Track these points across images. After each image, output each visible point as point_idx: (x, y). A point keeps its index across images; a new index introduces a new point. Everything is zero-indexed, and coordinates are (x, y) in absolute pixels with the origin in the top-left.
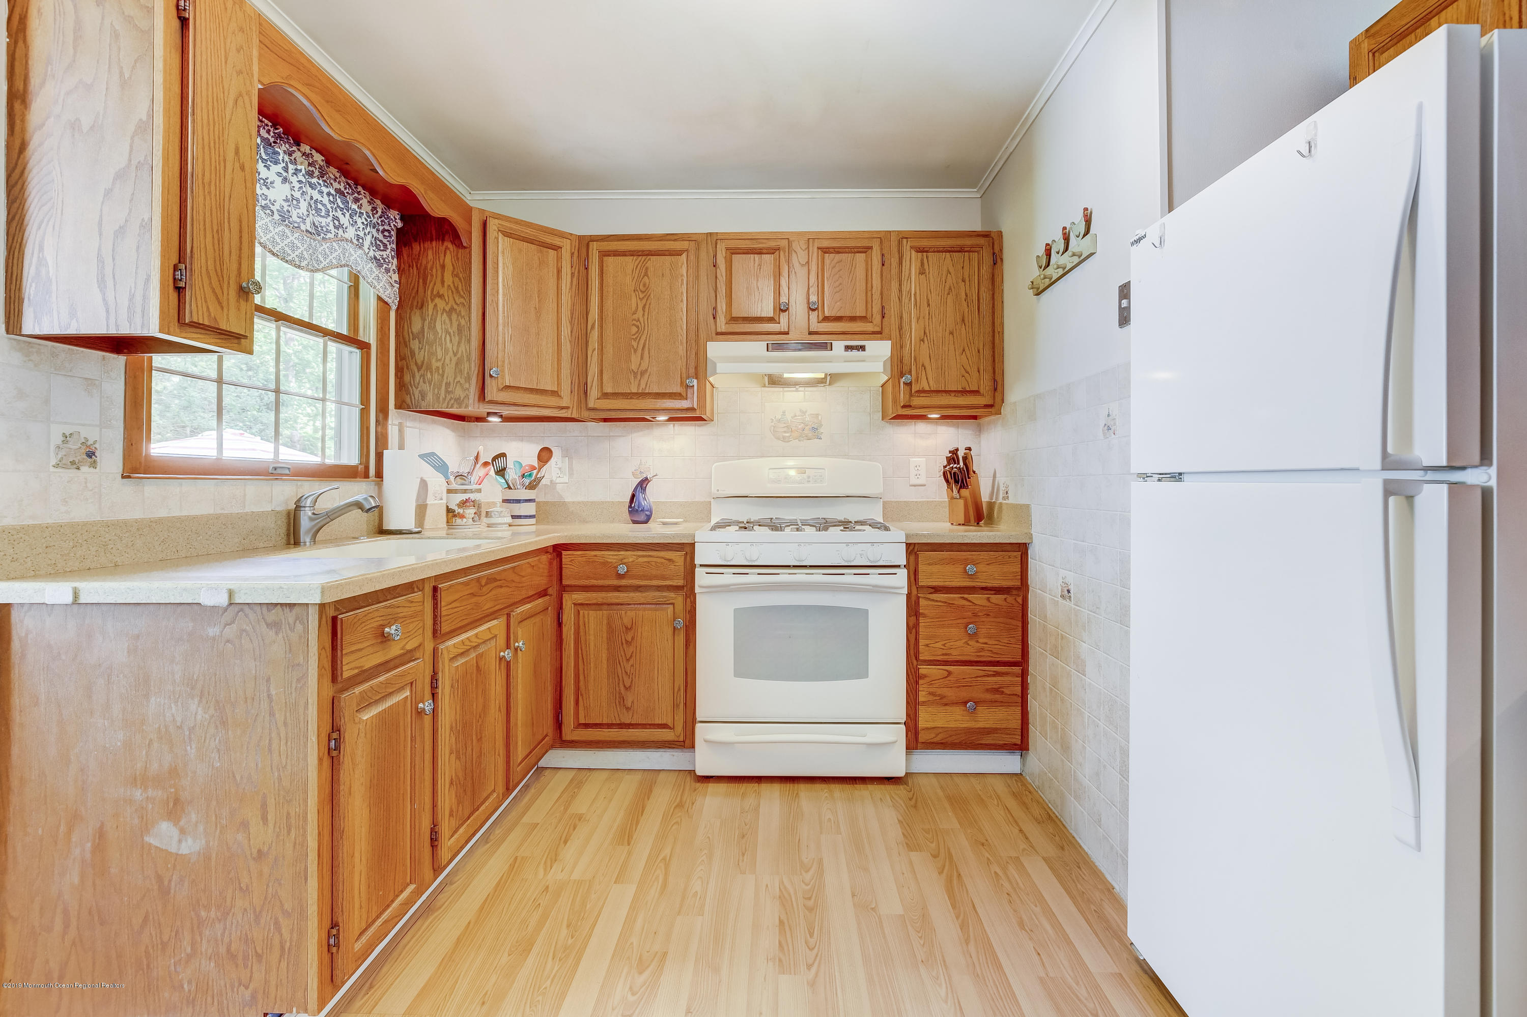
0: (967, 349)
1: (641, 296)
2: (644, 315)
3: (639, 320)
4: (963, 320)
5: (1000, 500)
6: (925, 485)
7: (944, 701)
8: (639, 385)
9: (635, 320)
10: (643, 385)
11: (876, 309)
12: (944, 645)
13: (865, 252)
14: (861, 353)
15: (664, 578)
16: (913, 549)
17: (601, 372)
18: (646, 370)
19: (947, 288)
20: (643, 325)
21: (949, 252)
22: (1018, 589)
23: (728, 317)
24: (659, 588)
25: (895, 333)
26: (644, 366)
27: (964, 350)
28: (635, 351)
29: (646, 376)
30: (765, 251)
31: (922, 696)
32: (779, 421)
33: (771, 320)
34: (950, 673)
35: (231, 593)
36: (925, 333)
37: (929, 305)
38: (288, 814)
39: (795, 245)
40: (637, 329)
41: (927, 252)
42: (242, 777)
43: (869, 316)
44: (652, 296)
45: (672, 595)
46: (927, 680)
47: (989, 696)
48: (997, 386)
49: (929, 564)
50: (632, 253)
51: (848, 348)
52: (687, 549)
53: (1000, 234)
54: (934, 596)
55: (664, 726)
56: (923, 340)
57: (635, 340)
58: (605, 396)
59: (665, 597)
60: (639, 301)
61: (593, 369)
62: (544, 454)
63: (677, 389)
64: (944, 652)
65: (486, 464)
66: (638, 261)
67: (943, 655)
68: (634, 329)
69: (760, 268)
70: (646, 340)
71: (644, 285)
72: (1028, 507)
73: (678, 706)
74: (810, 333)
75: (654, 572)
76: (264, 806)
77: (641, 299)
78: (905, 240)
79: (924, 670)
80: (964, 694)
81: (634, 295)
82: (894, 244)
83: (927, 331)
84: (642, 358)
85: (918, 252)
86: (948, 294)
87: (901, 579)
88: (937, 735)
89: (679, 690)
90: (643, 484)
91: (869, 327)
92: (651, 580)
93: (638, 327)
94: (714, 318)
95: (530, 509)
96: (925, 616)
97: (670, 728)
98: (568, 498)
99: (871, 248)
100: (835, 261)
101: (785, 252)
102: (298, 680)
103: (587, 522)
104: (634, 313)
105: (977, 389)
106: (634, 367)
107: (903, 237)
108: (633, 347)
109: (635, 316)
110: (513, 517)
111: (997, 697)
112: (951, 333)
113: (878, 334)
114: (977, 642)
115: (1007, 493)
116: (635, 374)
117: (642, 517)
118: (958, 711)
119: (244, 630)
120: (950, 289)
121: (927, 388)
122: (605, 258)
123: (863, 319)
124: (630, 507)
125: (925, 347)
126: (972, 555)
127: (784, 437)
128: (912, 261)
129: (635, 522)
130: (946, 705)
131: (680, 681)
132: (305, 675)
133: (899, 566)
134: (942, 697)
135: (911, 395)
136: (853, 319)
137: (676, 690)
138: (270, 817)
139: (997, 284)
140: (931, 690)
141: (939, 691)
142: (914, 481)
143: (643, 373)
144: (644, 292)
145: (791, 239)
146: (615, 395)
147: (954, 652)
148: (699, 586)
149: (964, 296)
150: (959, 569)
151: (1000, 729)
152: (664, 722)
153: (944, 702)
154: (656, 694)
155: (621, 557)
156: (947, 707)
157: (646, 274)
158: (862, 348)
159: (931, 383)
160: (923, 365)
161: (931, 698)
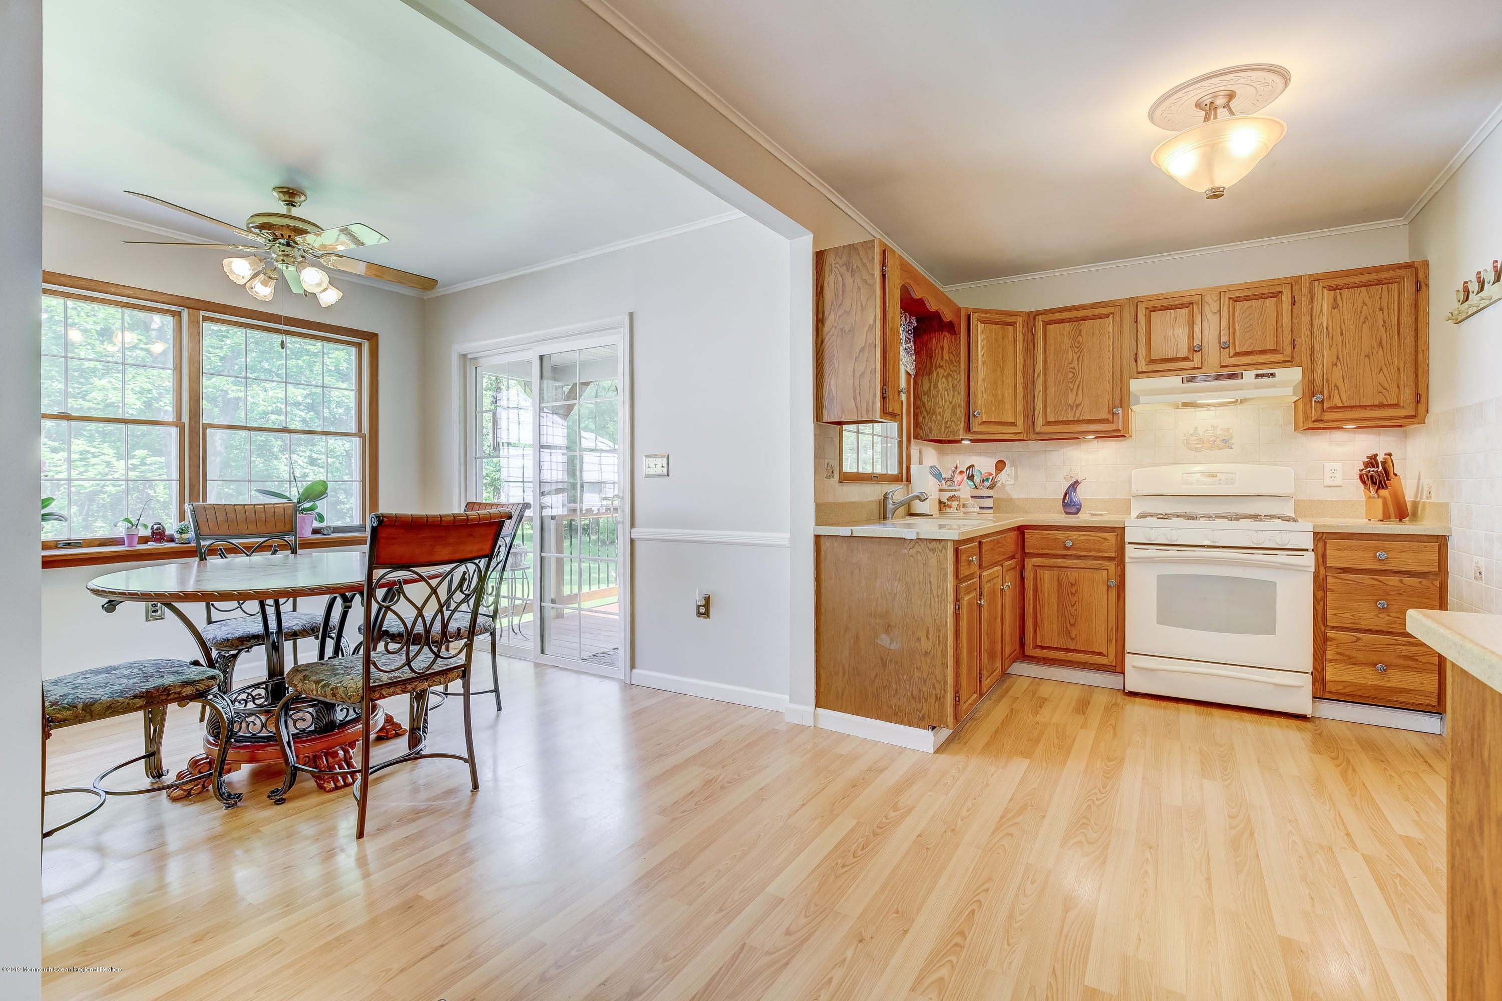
0: (1384, 369)
1: (1076, 350)
2: (1078, 364)
3: (1074, 368)
4: (1381, 344)
5: (1424, 499)
6: (1341, 486)
7: (1353, 661)
8: (1075, 414)
9: (1071, 368)
10: (1078, 415)
11: (1287, 340)
12: (1353, 616)
13: (1275, 297)
14: (1271, 379)
15: (1100, 551)
16: (1320, 537)
17: (1045, 407)
18: (1081, 404)
19: (1362, 318)
20: (1077, 371)
21: (1365, 286)
22: (1435, 574)
23: (1148, 360)
24: (1096, 558)
25: (1306, 360)
26: (1078, 402)
27: (1381, 370)
28: (1072, 390)
29: (1080, 408)
30: (1179, 306)
31: (1329, 655)
32: (1192, 435)
33: (1185, 359)
34: (1358, 639)
35: (917, 534)
36: (1338, 358)
37: (1342, 334)
38: (939, 636)
39: (1208, 299)
40: (1073, 375)
41: (1341, 289)
42: (918, 618)
43: (1279, 348)
44: (1085, 350)
45: (1107, 563)
46: (1334, 642)
47: (1401, 662)
48: (1420, 399)
49: (1337, 550)
50: (1068, 320)
51: (1257, 376)
52: (1119, 531)
53: (1426, 263)
54: (1342, 576)
55: (1100, 654)
56: (1336, 365)
57: (1071, 382)
58: (1049, 423)
59: (1100, 564)
60: (1074, 355)
61: (1039, 406)
62: (1000, 465)
63: (1104, 415)
64: (1353, 621)
65: (961, 472)
66: (1073, 327)
67: (1351, 623)
68: (1071, 375)
69: (1176, 320)
70: (1080, 382)
71: (1079, 342)
72: (1447, 505)
73: (1111, 641)
74: (1222, 367)
75: (1093, 547)
76: (928, 632)
77: (1076, 353)
78: (1316, 283)
79: (1330, 634)
80: (1373, 657)
81: (1070, 350)
82: (1305, 285)
83: (1341, 357)
84: (1077, 396)
85: (1330, 290)
86: (1364, 323)
87: (1309, 560)
88: (1346, 687)
89: (1112, 629)
90: (1074, 486)
91: (1280, 358)
92: (1090, 552)
93: (1073, 373)
94: (1136, 361)
95: (989, 503)
96: (1332, 591)
97: (1104, 656)
98: (1015, 496)
99: (1282, 292)
100: (1246, 307)
101: (1198, 305)
102: (944, 576)
103: (1029, 513)
104: (1071, 363)
105: (1396, 402)
106: (1070, 402)
107: (1315, 279)
108: (1070, 387)
109: (1072, 366)
110: (981, 508)
111: (1411, 663)
112: (1367, 356)
113: (1290, 362)
114: (1389, 615)
115: (1430, 493)
116: (1072, 407)
117: (1074, 510)
118: (1367, 671)
119: (918, 552)
120: (1366, 318)
121: (1340, 405)
122: (1048, 326)
123: (1274, 351)
124: (1064, 502)
125: (1337, 371)
126: (1383, 544)
127: (1196, 448)
128: (1324, 298)
129: (1067, 513)
130: (1355, 664)
131: (1113, 623)
132: (946, 574)
133: (1307, 550)
134: (1350, 658)
135: (1323, 411)
136: (1264, 352)
137: (1110, 629)
138: (931, 636)
139: (1421, 308)
140: (1339, 651)
141: (1347, 653)
142: (1328, 482)
143: (1077, 406)
144: (1078, 347)
145: (1203, 294)
146: (1056, 423)
147: (1361, 621)
148: (1129, 558)
149: (1381, 323)
150: (1370, 555)
151: (1413, 690)
152: (1101, 651)
153: (1351, 661)
154: (1094, 631)
155: (1067, 535)
156: (1355, 666)
157: (1080, 334)
158: (1273, 375)
159: (1345, 400)
160: (1336, 385)
161: (1339, 657)
